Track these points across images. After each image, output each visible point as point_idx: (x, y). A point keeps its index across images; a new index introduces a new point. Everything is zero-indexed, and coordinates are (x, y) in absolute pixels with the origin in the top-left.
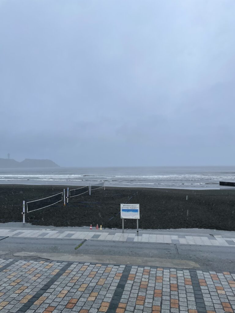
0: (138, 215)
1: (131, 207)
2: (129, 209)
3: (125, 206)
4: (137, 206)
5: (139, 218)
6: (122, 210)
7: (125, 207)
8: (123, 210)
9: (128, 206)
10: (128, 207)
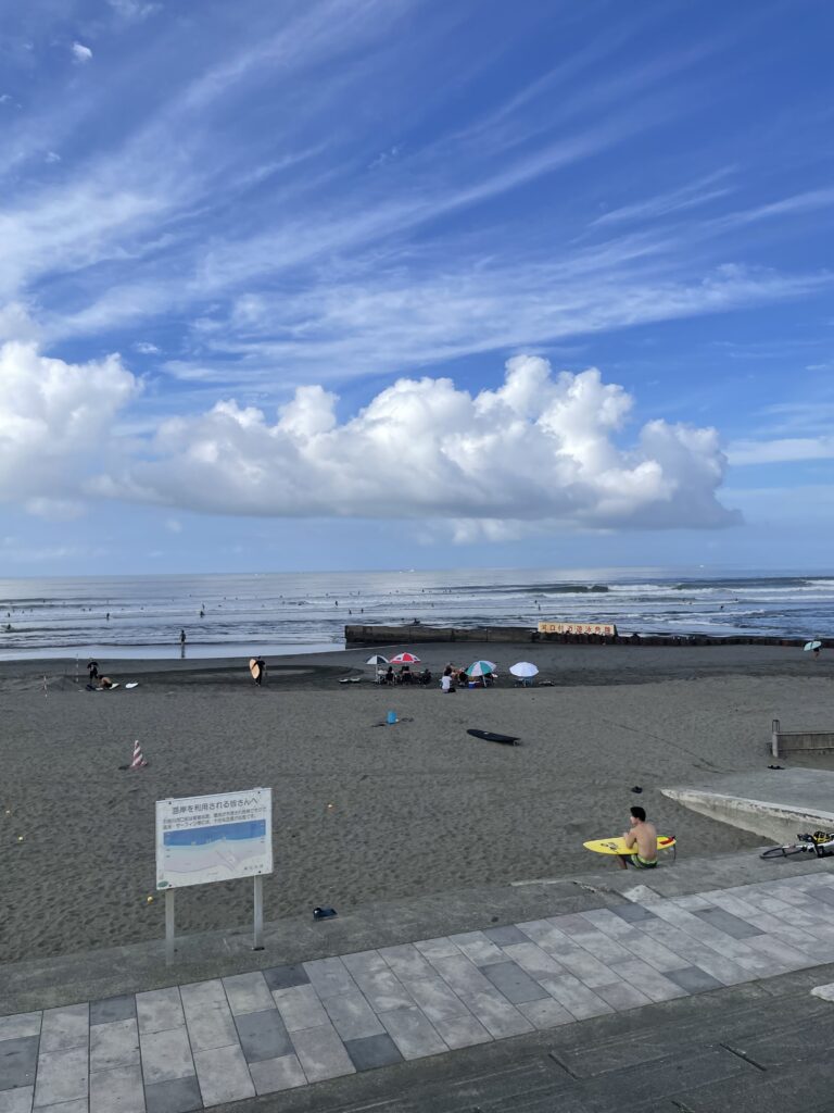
0: (264, 853)
1: (224, 810)
2: (212, 823)
3: (183, 809)
4: (258, 803)
5: (267, 868)
6: (166, 835)
7: (187, 814)
8: (175, 839)
9: (205, 806)
10: (204, 813)
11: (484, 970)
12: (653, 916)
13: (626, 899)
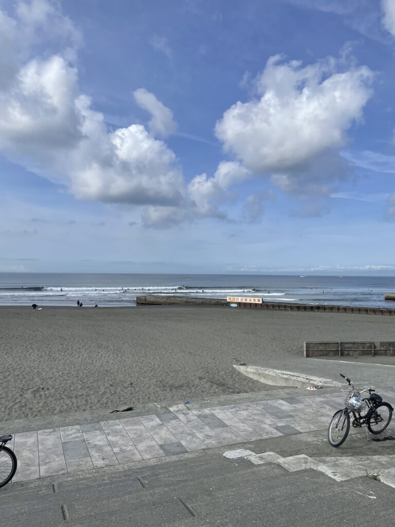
11: (64, 443)
12: (176, 418)
13: (169, 410)
